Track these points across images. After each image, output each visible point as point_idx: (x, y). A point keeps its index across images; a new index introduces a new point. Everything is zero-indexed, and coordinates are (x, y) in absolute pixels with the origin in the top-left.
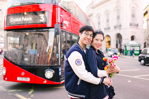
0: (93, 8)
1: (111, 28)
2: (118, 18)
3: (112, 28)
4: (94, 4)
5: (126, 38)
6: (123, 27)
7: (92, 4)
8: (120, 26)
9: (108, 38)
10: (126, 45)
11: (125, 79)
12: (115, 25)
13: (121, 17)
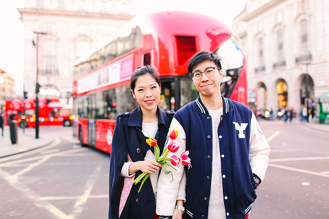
0: (247, 20)
1: (288, 63)
2: (304, 39)
3: (290, 62)
4: (250, 11)
5: (322, 83)
6: (315, 59)
7: (244, 11)
8: (310, 57)
9: (282, 86)
10: (322, 100)
11: (298, 177)
12: (298, 56)
13: (311, 38)
